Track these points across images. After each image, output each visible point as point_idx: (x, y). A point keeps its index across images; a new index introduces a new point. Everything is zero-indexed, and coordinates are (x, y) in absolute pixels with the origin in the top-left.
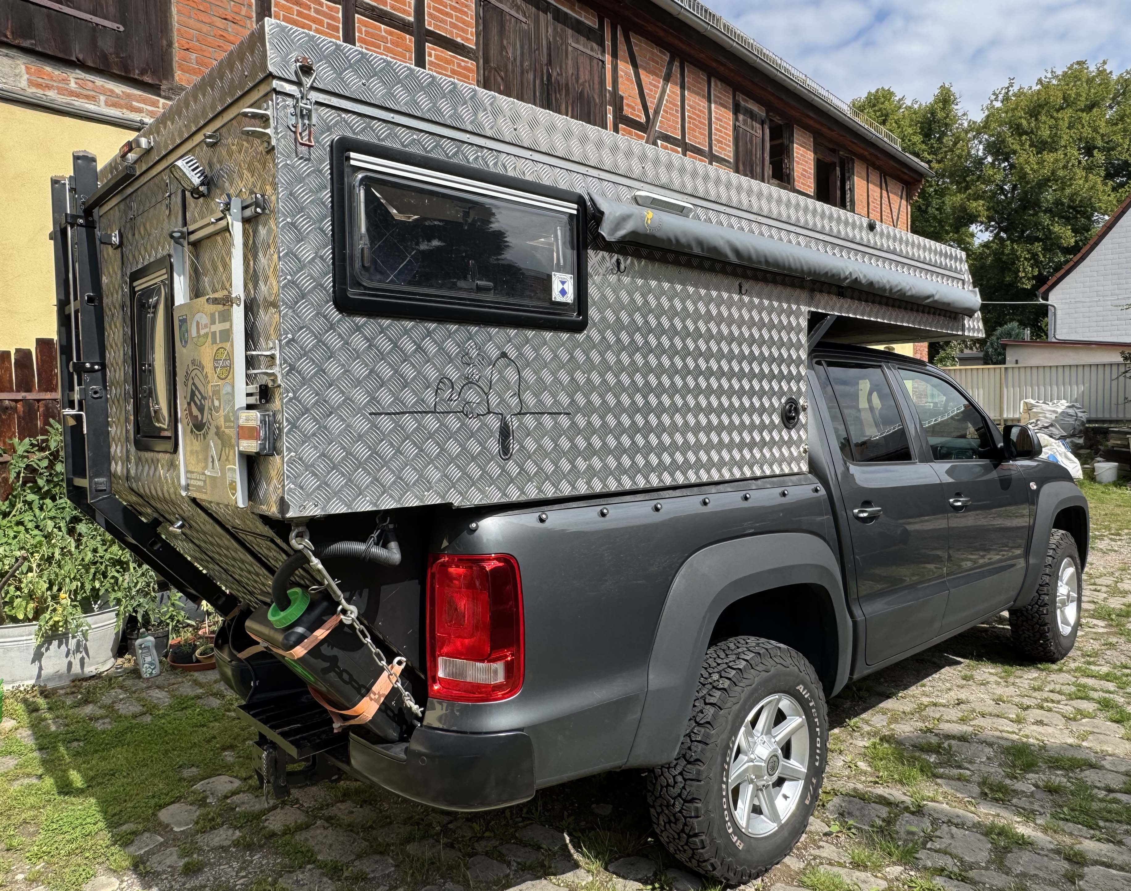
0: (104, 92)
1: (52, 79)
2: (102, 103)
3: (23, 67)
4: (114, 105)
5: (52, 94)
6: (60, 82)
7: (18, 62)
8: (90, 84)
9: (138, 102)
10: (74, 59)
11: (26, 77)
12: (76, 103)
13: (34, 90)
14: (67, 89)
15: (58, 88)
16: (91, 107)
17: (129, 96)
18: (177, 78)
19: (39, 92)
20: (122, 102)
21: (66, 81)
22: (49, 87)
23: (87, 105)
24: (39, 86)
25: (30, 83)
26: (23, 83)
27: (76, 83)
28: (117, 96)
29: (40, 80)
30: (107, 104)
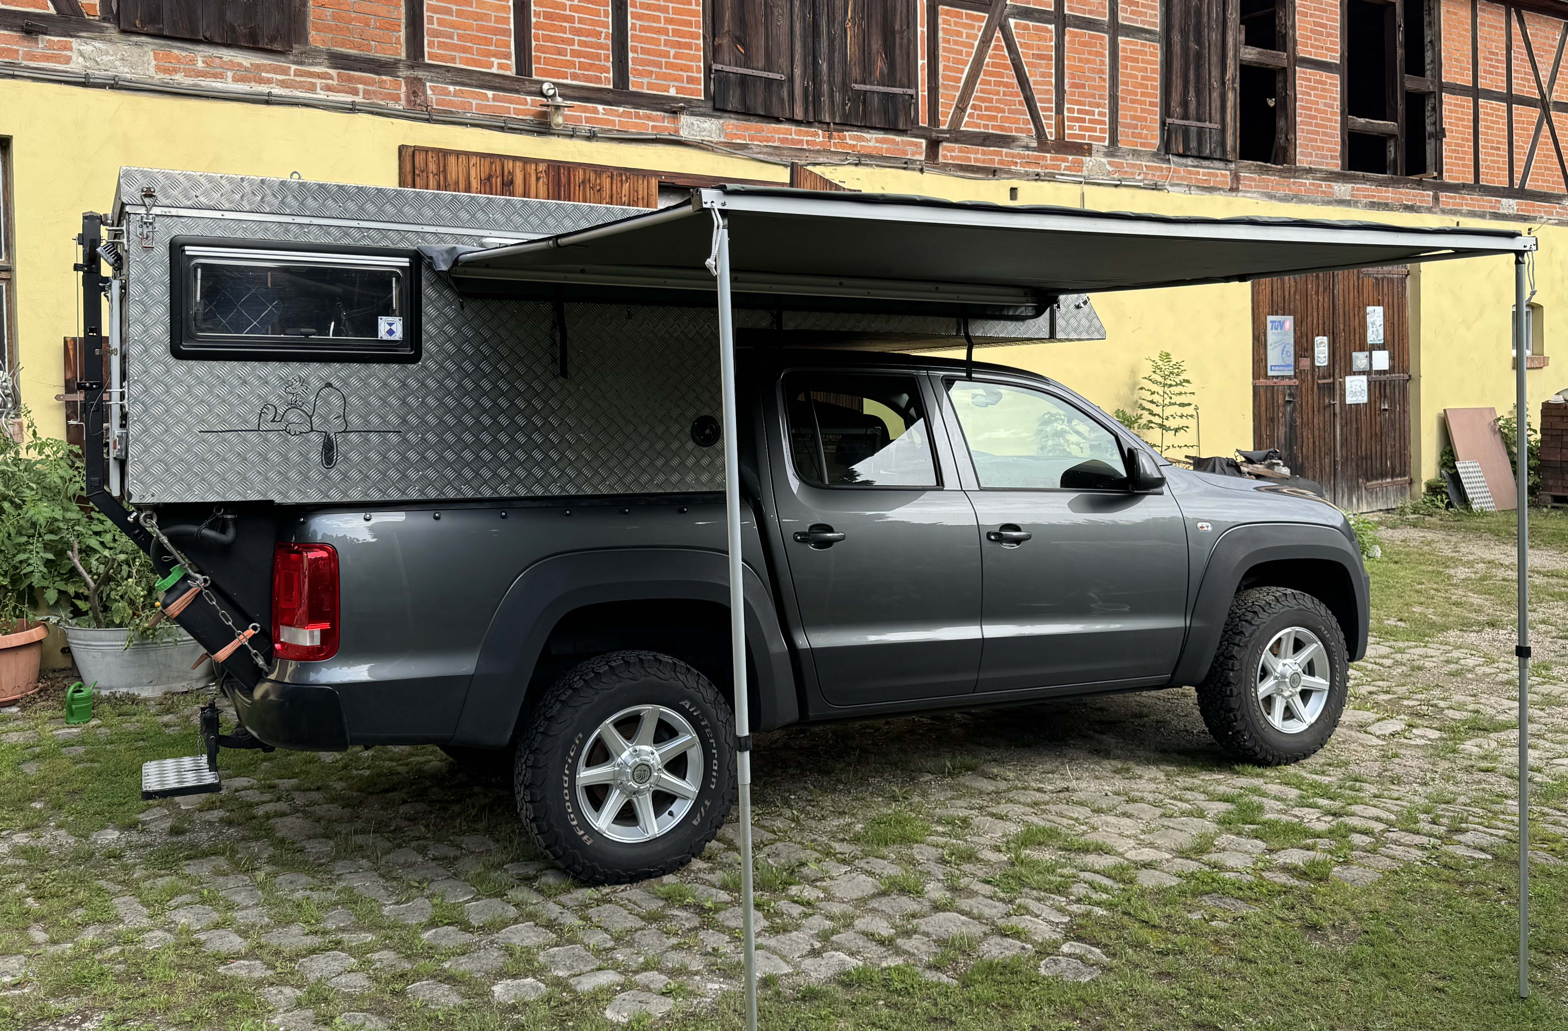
0: (232, 66)
1: (179, 62)
2: (230, 80)
3: (151, 53)
4: (243, 80)
5: (179, 78)
6: (187, 64)
7: (146, 49)
8: (218, 61)
9: (268, 72)
10: (201, 38)
11: (154, 63)
12: (203, 84)
13: (161, 76)
14: (194, 70)
15: (185, 70)
16: (218, 85)
17: (258, 67)
18: (310, 39)
19: (167, 77)
20: (251, 75)
21: (193, 61)
22: (176, 71)
23: (214, 84)
24: (166, 71)
25: (158, 69)
26: (152, 71)
27: (204, 62)
28: (246, 69)
29: (167, 64)
30: (235, 80)
